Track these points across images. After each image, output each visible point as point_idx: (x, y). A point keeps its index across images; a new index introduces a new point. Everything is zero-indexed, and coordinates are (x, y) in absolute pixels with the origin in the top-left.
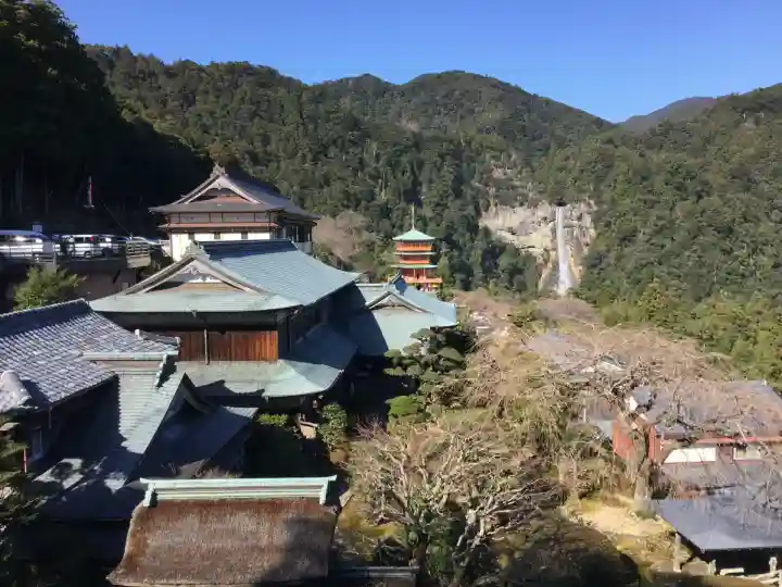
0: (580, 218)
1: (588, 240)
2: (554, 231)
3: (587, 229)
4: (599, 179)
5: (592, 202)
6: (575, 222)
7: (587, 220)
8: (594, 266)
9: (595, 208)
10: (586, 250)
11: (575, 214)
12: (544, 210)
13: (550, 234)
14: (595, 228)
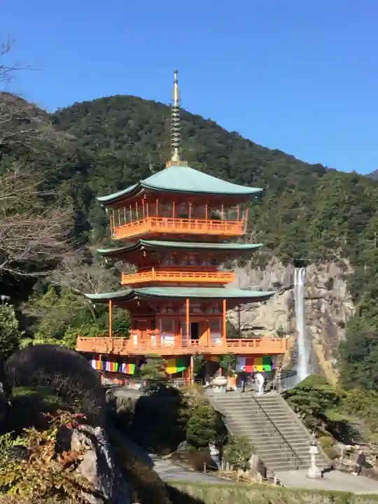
0: (329, 285)
1: (344, 319)
2: (291, 304)
3: (341, 301)
4: (357, 229)
5: (347, 262)
6: (324, 292)
7: (341, 288)
8: (358, 358)
9: (351, 271)
10: (341, 334)
11: (323, 279)
12: (276, 272)
13: (286, 308)
14: (354, 300)
